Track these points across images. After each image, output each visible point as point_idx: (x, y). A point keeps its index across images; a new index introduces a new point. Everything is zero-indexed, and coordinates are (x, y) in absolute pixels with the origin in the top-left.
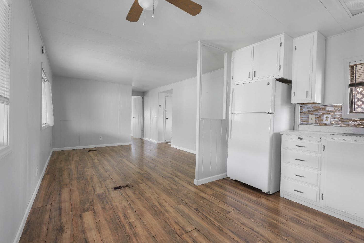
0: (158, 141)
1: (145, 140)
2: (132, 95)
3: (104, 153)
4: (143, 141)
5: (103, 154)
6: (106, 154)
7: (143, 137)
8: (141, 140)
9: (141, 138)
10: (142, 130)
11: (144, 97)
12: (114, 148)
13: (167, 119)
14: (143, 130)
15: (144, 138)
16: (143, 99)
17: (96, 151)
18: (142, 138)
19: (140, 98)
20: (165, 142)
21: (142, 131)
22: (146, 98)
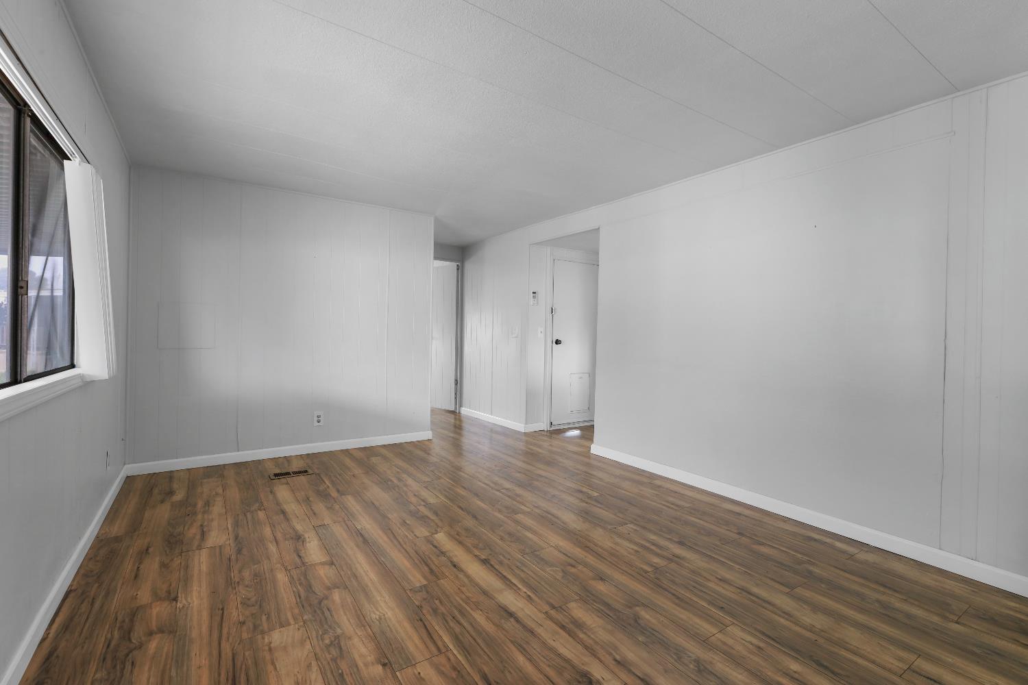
0: (526, 424)
1: (469, 418)
2: (436, 258)
3: (338, 491)
4: (460, 420)
5: (334, 494)
6: (350, 497)
7: (461, 406)
8: (453, 416)
9: (452, 409)
10: (456, 380)
11: (463, 267)
12: (374, 460)
13: (558, 342)
14: (458, 383)
15: (465, 411)
16: (460, 270)
17: (302, 478)
18: (456, 408)
19: (450, 266)
20: (552, 429)
21: (456, 384)
22: (469, 266)
